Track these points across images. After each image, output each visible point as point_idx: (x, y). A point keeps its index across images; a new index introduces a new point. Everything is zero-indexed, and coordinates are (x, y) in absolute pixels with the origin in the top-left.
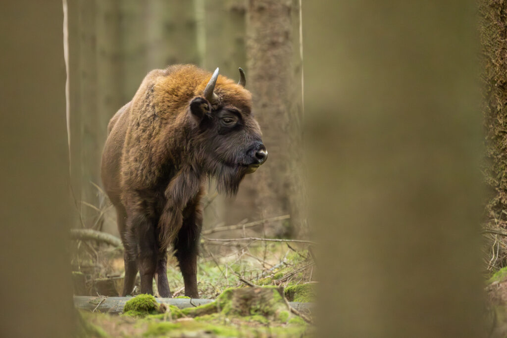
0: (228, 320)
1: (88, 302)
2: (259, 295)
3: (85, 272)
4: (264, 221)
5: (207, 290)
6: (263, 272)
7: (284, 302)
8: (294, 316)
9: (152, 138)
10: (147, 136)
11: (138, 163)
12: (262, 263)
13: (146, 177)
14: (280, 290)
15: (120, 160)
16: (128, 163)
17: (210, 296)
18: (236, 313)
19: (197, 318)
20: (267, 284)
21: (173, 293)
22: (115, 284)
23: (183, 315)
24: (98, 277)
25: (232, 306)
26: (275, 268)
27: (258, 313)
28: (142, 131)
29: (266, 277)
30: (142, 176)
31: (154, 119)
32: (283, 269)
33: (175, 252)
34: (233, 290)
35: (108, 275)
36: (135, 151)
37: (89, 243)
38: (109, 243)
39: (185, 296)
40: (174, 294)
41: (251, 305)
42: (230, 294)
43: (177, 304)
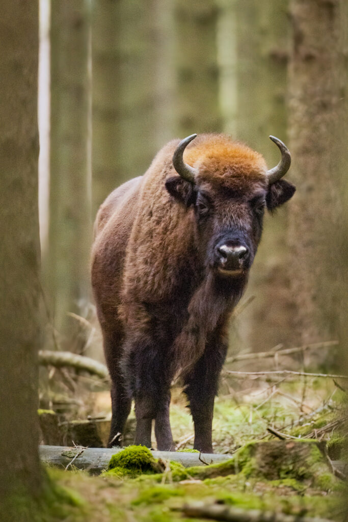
0: (248, 484)
1: (60, 454)
2: (293, 452)
3: (59, 411)
4: (304, 347)
5: (223, 440)
6: (300, 418)
7: (327, 462)
8: (339, 480)
9: (168, 233)
10: (161, 230)
11: (148, 267)
12: (300, 405)
13: (159, 284)
14: (321, 445)
15: (124, 261)
16: (135, 265)
17: (227, 449)
18: (261, 474)
19: (207, 480)
20: (304, 435)
21: (177, 443)
22: (98, 429)
23: (189, 476)
24: (75, 419)
25: (256, 466)
26: (317, 413)
27: (290, 475)
28: (155, 223)
29: (304, 425)
30: (153, 283)
31: (171, 206)
32: (327, 415)
33: (185, 387)
34: (257, 444)
35: (89, 417)
36: (145, 249)
37: (65, 371)
38: (92, 372)
39: (194, 449)
40: (179, 445)
41: (280, 464)
42: (252, 449)
43: (181, 461)
